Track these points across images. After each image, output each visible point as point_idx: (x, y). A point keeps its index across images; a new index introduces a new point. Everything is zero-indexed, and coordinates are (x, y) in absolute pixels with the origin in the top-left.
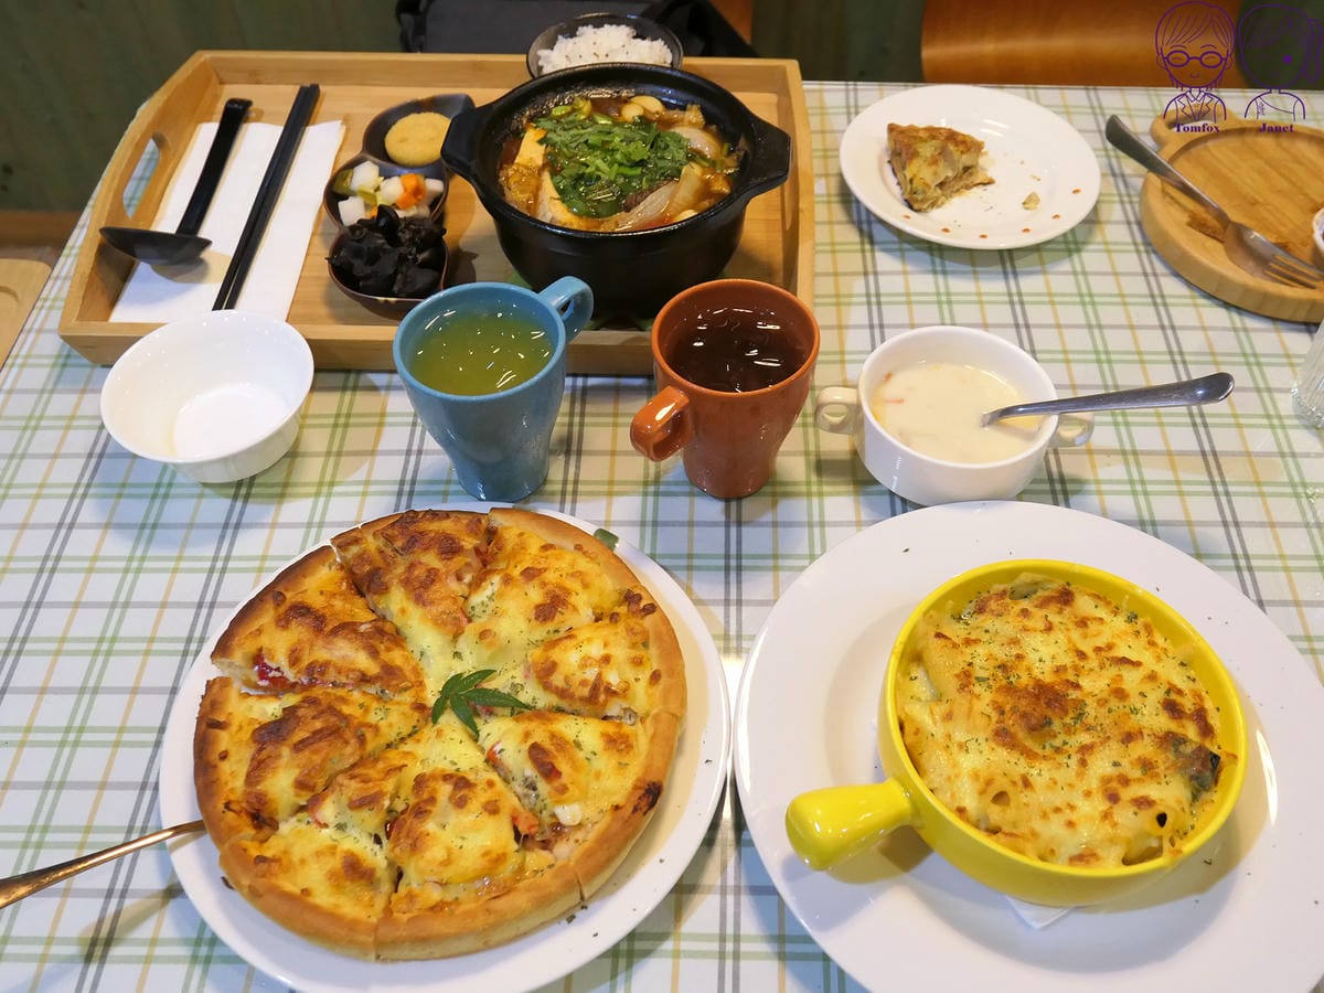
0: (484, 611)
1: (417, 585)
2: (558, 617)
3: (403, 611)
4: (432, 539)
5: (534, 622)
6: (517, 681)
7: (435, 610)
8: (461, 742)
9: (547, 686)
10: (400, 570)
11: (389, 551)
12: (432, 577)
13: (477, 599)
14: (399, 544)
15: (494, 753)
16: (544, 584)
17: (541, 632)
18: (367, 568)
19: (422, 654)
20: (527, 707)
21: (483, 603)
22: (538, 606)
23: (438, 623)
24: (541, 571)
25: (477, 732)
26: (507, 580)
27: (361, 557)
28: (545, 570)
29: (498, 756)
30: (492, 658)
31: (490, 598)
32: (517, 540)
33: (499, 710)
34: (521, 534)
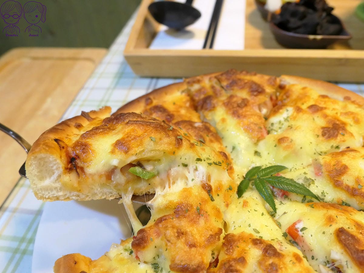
0: (280, 128)
1: (235, 105)
2: (339, 138)
3: (223, 120)
4: (246, 83)
5: (321, 138)
6: (308, 176)
7: (246, 121)
8: (263, 214)
9: (337, 184)
10: (224, 97)
11: (218, 87)
12: (245, 103)
13: (275, 119)
14: (225, 84)
15: (296, 230)
16: (326, 116)
17: (326, 146)
18: (202, 96)
19: (234, 148)
20: (317, 198)
21: (280, 122)
22: (323, 128)
23: (248, 129)
24: (322, 109)
25: (275, 209)
26: (299, 110)
27: (199, 91)
28: (325, 108)
29: (300, 233)
30: (286, 158)
31: (286, 120)
32: (301, 91)
33: (293, 196)
34: (304, 88)
